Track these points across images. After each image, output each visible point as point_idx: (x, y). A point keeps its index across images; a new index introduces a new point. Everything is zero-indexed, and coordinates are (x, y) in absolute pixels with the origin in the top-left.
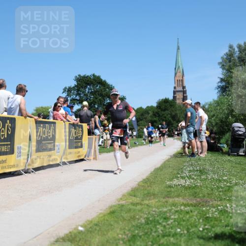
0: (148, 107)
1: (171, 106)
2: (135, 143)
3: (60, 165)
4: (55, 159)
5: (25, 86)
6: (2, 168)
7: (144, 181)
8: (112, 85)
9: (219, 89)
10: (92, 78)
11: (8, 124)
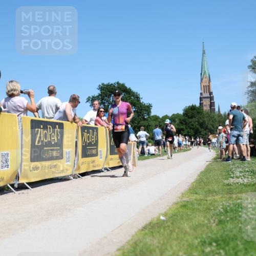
0: (174, 115)
1: (198, 113)
2: (165, 151)
3: (103, 171)
4: (98, 166)
7: (198, 182)
8: (137, 93)
9: (250, 94)
10: (116, 85)
11: (57, 129)
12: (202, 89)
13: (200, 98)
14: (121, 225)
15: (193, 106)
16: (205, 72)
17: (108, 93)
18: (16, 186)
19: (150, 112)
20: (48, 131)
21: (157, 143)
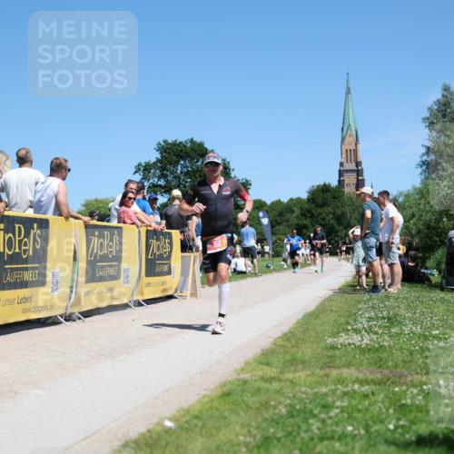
1: (335, 198)
2: (267, 266)
4: (120, 296)
5: (66, 161)
6: (25, 311)
9: (424, 168)
10: (188, 145)
11: (35, 230)
12: (344, 156)
15: (325, 185)
16: (349, 125)
17: (174, 158)
20: (14, 235)
21: (248, 253)
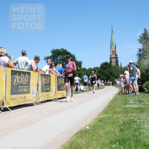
0: (95, 67)
1: (109, 66)
2: (90, 89)
3: (53, 100)
4: (51, 97)
6: (24, 101)
7: (108, 107)
8: (73, 55)
10: (61, 50)
11: (27, 76)
12: (112, 53)
13: (110, 58)
14: (64, 132)
15: (106, 62)
16: (113, 43)
17: (57, 55)
18: (2, 109)
19: (81, 66)
20: (21, 77)
21: (85, 84)
